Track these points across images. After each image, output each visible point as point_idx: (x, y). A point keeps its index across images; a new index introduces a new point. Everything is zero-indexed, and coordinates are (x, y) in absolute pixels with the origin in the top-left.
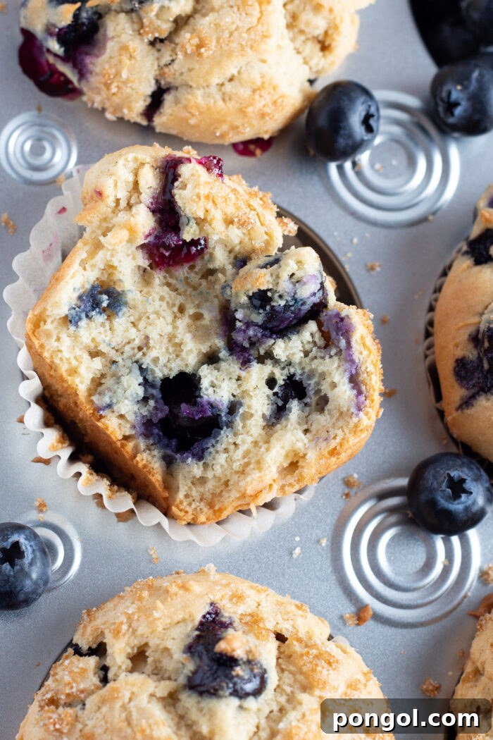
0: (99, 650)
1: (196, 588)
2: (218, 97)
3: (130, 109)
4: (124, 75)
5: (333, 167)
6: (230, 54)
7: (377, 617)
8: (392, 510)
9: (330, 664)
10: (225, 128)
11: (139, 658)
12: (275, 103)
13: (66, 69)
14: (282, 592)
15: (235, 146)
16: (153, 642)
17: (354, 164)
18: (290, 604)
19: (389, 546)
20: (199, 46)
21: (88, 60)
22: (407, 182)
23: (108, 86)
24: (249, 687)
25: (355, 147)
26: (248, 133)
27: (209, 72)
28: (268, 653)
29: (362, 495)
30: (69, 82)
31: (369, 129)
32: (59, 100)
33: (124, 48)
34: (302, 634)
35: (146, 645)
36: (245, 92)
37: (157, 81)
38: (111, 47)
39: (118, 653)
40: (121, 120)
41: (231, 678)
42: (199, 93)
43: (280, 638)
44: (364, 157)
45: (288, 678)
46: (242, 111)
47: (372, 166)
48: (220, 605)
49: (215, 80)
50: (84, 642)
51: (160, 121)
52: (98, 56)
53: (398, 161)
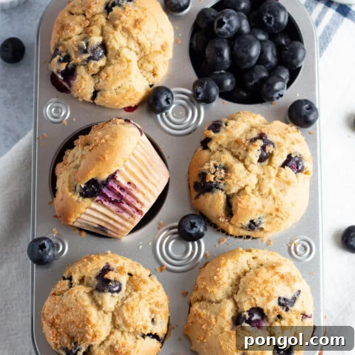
0: (70, 278)
1: (102, 258)
2: (115, 93)
3: (86, 98)
4: (83, 86)
5: (159, 116)
6: (118, 79)
7: (168, 269)
8: (174, 233)
9: (144, 283)
10: (118, 104)
11: (82, 281)
12: (135, 95)
13: (65, 84)
14: (133, 260)
15: (125, 109)
16: (86, 275)
17: (166, 114)
18: (135, 263)
19: (173, 245)
20: (107, 77)
21: (71, 81)
22: (185, 120)
23: (78, 90)
24: (115, 289)
25: (163, 110)
26: (126, 105)
27: (111, 85)
28: (124, 279)
29: (164, 228)
30: (66, 88)
31: (168, 103)
32: (64, 94)
33: (82, 77)
34: (138, 274)
35: (84, 276)
36: (124, 92)
37: (95, 88)
38: (78, 77)
39: (76, 279)
40: (84, 100)
41: (108, 286)
42: (108, 92)
43: (130, 275)
44: (170, 111)
45: (130, 287)
46: (123, 98)
47: (173, 114)
48: (110, 264)
49: (113, 88)
50: (66, 275)
51: (96, 101)
52: (74, 80)
53: (182, 112)
